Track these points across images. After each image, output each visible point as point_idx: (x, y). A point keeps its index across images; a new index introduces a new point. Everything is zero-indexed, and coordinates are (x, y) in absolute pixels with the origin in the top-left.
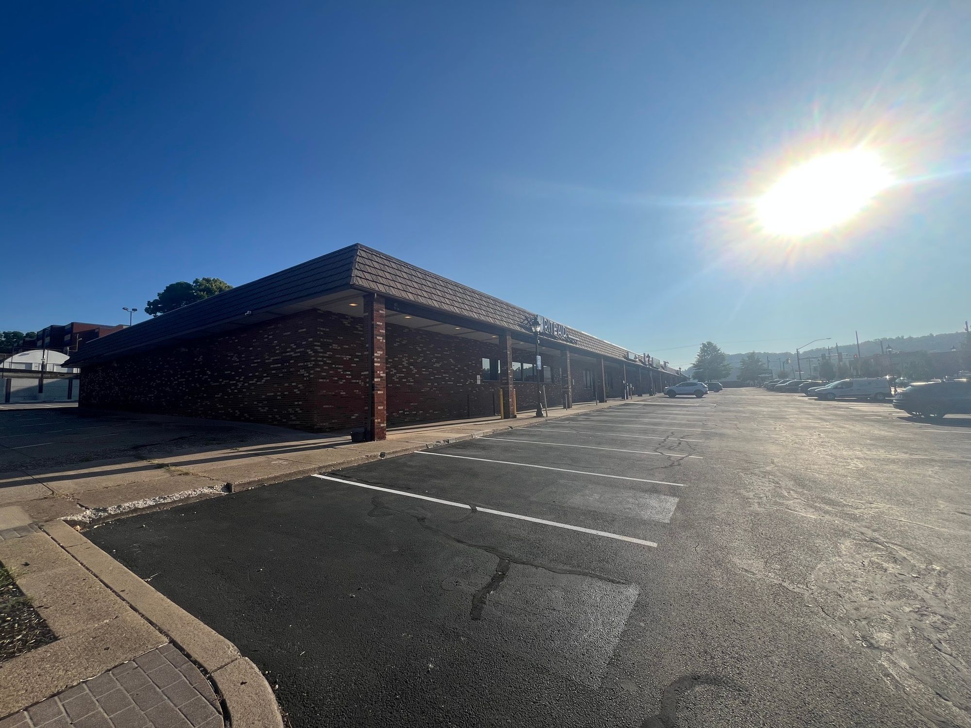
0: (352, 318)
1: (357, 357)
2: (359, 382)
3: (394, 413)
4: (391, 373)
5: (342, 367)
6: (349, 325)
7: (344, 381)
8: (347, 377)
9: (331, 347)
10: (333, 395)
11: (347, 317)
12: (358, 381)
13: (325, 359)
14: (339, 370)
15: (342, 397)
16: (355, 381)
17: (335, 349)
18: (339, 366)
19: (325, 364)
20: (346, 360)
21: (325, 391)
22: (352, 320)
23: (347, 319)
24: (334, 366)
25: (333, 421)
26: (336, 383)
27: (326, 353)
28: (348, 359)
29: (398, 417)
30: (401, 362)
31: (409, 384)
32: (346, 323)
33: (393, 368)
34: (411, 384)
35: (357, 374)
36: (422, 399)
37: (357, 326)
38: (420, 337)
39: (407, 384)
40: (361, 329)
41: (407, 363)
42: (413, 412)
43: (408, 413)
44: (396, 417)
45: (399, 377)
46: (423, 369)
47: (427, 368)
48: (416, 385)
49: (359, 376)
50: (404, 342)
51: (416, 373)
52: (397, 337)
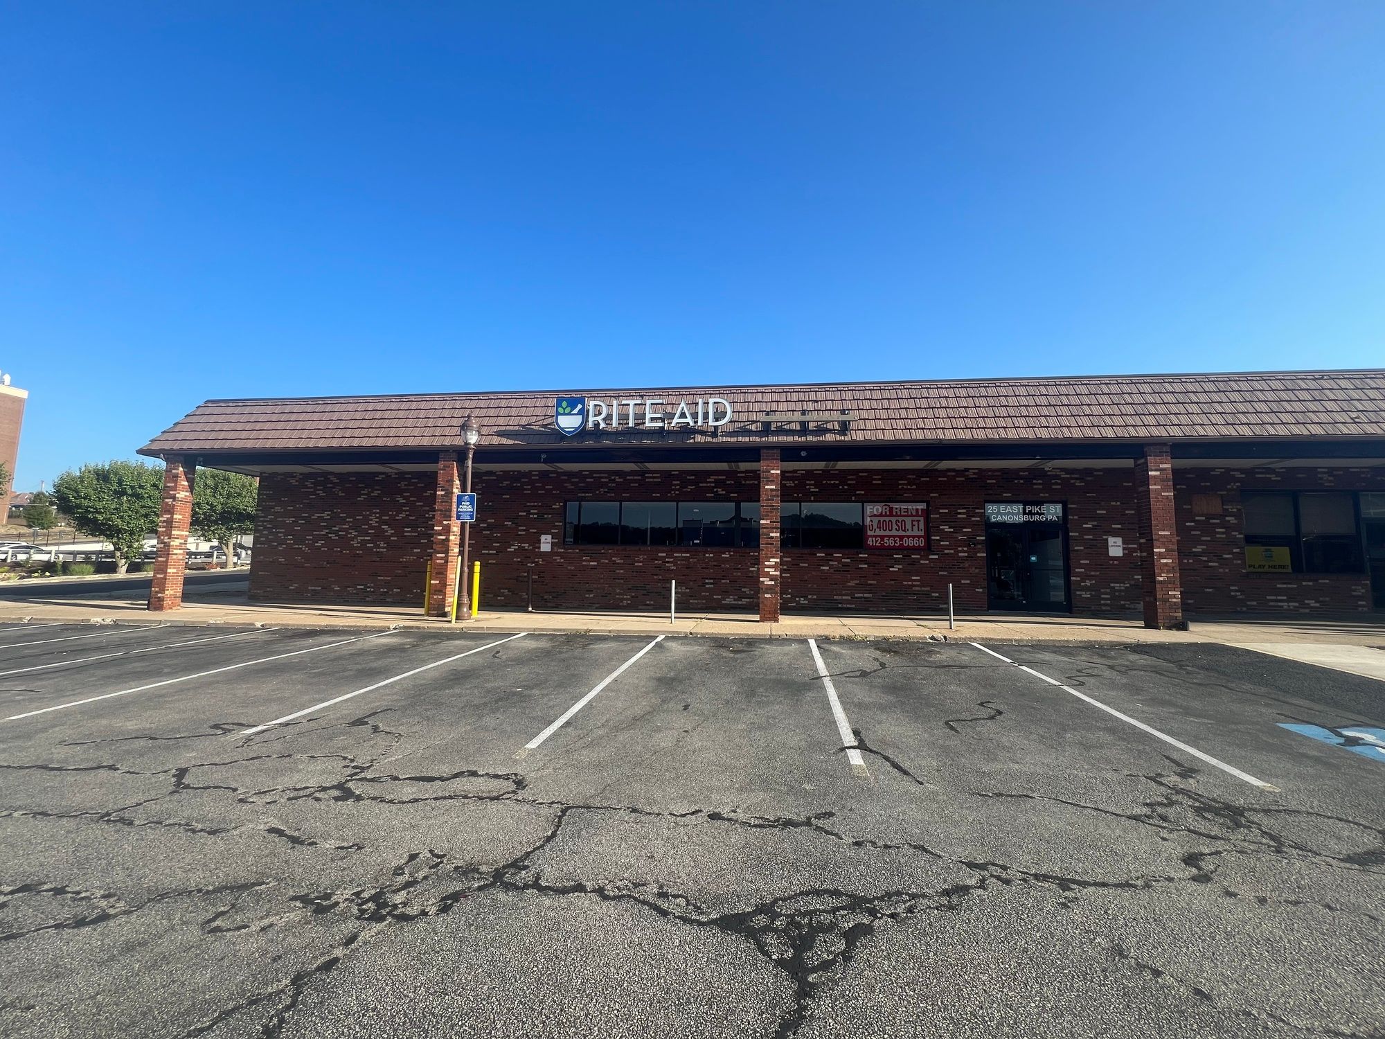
0: (301, 474)
1: (303, 518)
2: (301, 548)
3: (349, 587)
4: (349, 536)
5: (283, 530)
6: (297, 483)
8: (288, 542)
9: (273, 510)
10: (271, 562)
11: (295, 474)
12: (301, 546)
13: (265, 524)
14: (280, 535)
15: (280, 563)
16: (297, 546)
17: (279, 512)
18: (280, 530)
19: (265, 528)
21: (262, 557)
22: (301, 477)
23: (295, 477)
24: (274, 530)
25: (268, 589)
26: (276, 549)
27: (267, 517)
28: (291, 522)
29: (354, 593)
30: (366, 520)
31: (378, 550)
32: (293, 481)
33: (352, 529)
34: (382, 550)
35: (299, 539)
36: (400, 571)
37: (307, 483)
38: (406, 483)
39: (375, 550)
40: (312, 486)
41: (376, 522)
42: (382, 590)
43: (372, 590)
44: (351, 594)
45: (361, 540)
46: (406, 529)
47: (414, 527)
48: (390, 552)
49: (302, 542)
50: (375, 494)
51: (392, 535)
52: (363, 489)
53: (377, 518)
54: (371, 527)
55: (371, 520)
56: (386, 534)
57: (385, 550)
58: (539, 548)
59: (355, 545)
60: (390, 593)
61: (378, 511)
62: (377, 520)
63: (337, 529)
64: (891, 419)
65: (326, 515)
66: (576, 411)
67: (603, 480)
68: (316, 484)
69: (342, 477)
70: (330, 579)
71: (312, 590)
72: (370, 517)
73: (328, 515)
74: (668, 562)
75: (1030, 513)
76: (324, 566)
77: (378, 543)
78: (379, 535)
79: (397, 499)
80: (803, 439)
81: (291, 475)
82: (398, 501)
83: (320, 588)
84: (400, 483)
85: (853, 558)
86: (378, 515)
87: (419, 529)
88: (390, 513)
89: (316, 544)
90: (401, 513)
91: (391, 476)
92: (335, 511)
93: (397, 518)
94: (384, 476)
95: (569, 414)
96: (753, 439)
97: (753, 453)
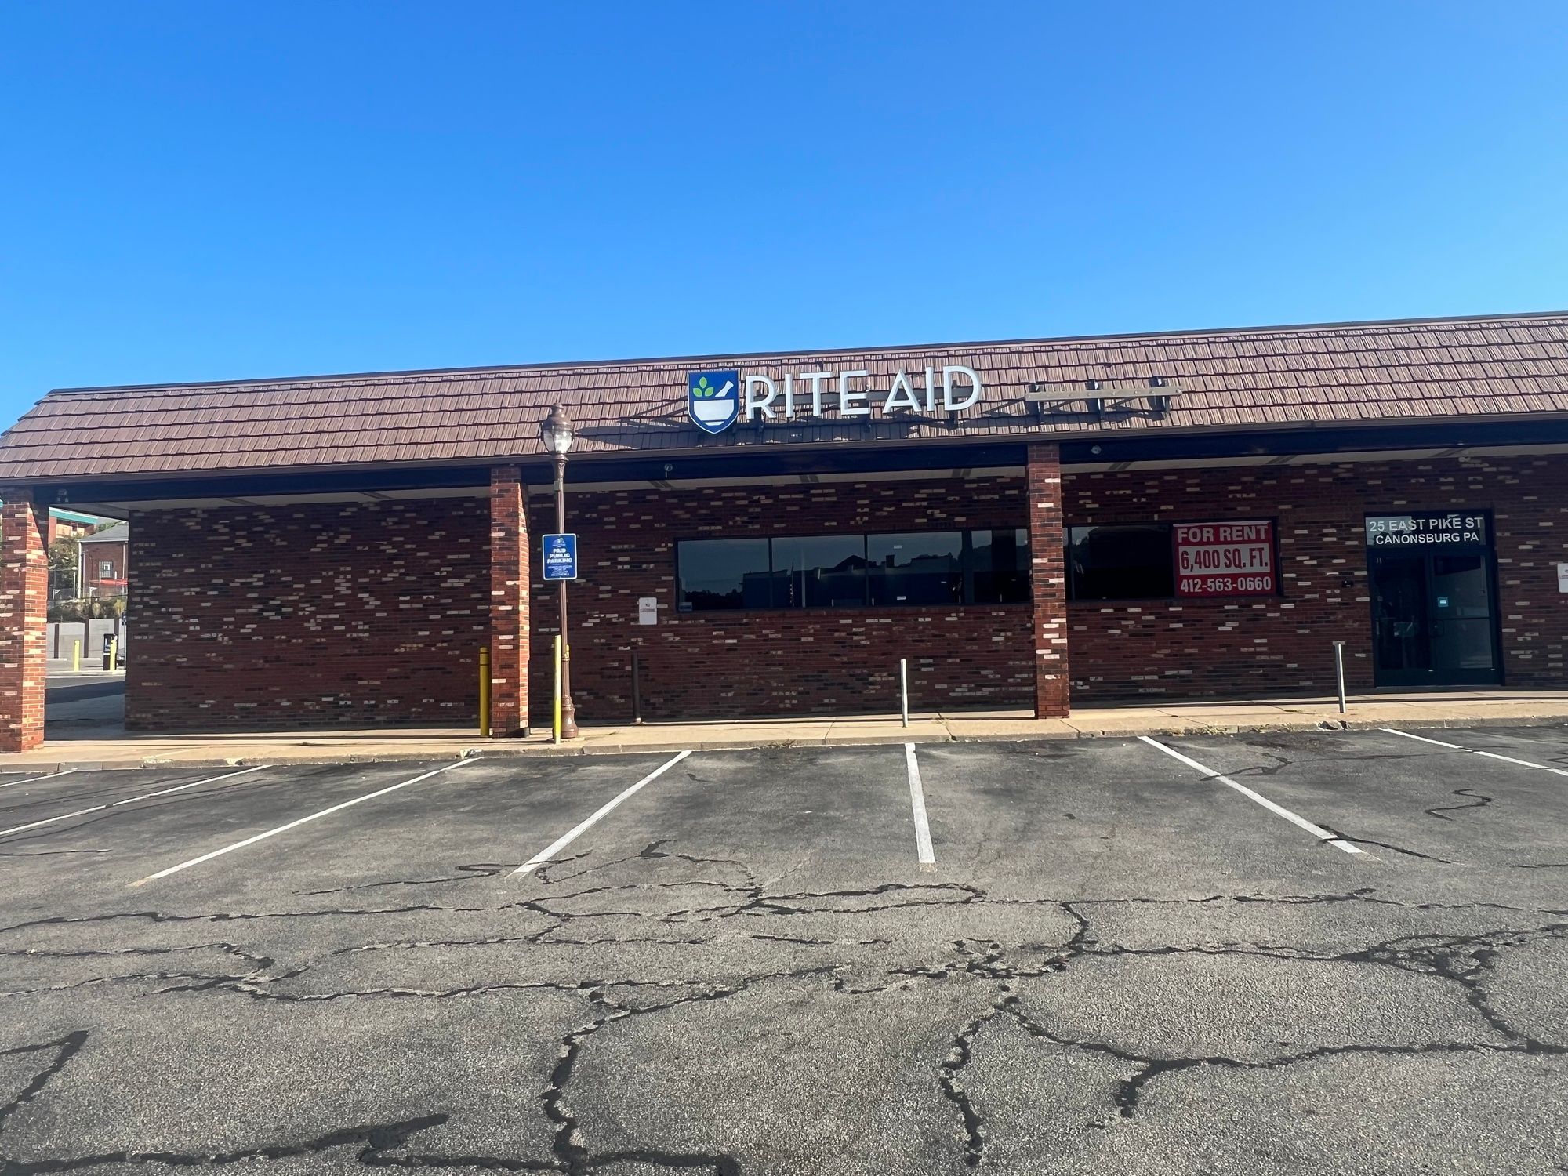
0: (204, 511)
1: (214, 587)
2: (215, 639)
3: (307, 700)
4: (301, 613)
5: (181, 609)
6: (199, 527)
7: (185, 636)
8: (191, 628)
9: (158, 575)
10: (161, 664)
11: (193, 512)
12: (214, 635)
13: (146, 599)
14: (174, 617)
15: (180, 666)
16: (207, 635)
17: (169, 578)
18: (175, 609)
19: (147, 607)
20: (191, 596)
21: (145, 657)
22: (205, 516)
23: (194, 516)
24: (163, 610)
25: (161, 711)
26: (170, 641)
27: (148, 588)
28: (193, 594)
29: (317, 711)
30: (329, 586)
31: (355, 635)
32: (191, 524)
33: (307, 602)
34: (361, 635)
35: (212, 622)
36: (395, 670)
37: (216, 527)
38: (396, 519)
39: (348, 635)
40: (227, 530)
41: (348, 588)
42: (366, 702)
43: (349, 703)
44: (311, 711)
45: (323, 619)
46: (401, 598)
47: (416, 594)
48: (377, 639)
49: (217, 626)
50: (342, 540)
51: (377, 609)
52: (319, 532)
53: (348, 581)
54: (339, 597)
55: (338, 585)
56: (367, 607)
57: (367, 635)
58: (637, 619)
59: (312, 629)
60: (382, 706)
61: (349, 569)
62: (349, 584)
63: (279, 602)
64: (1230, 390)
65: (256, 580)
66: (723, 393)
67: (739, 503)
68: (233, 527)
69: (281, 515)
70: (271, 689)
71: (242, 709)
72: (336, 581)
73: (259, 580)
74: (856, 634)
75: (1436, 530)
76: (260, 666)
77: (353, 623)
78: (354, 609)
79: (382, 547)
80: (1095, 427)
81: (187, 513)
82: (384, 550)
83: (255, 705)
84: (384, 520)
85: (1160, 613)
86: (349, 576)
87: (425, 597)
88: (372, 572)
89: (242, 631)
90: (392, 572)
91: (366, 508)
92: (272, 571)
93: (384, 579)
94: (355, 509)
95: (713, 398)
96: (1015, 429)
97: (1016, 452)
